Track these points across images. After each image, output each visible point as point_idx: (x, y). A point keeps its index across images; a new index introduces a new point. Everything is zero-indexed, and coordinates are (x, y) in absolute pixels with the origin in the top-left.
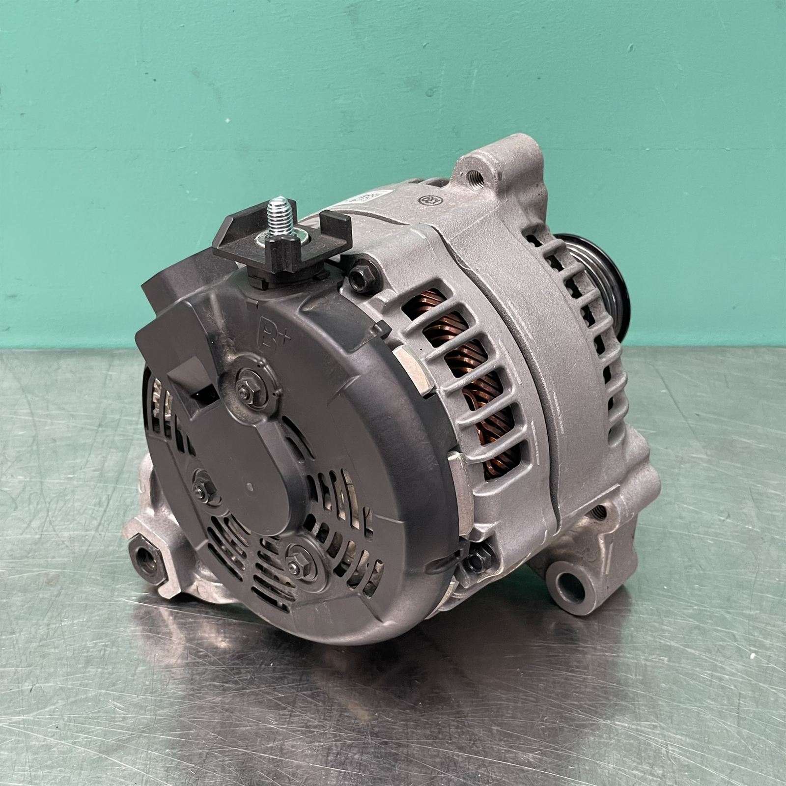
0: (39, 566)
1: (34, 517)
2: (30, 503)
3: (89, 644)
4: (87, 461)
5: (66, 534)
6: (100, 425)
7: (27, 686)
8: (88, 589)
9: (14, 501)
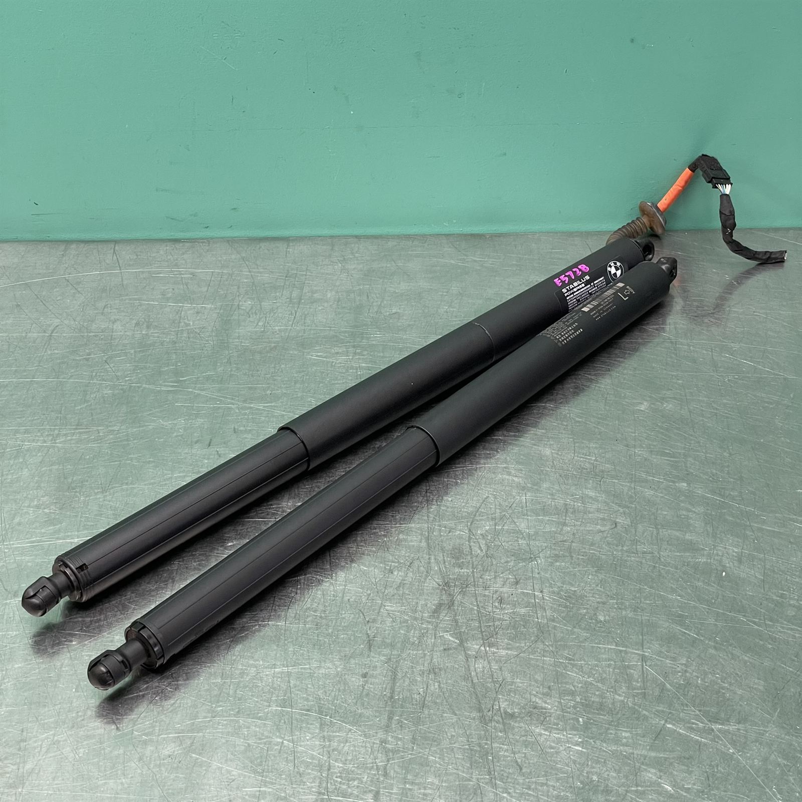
0: (265, 342)
1: (259, 321)
2: (256, 314)
3: (295, 375)
4: (282, 295)
5: (277, 328)
6: (286, 277)
7: (269, 392)
8: (291, 352)
9: (248, 313)
